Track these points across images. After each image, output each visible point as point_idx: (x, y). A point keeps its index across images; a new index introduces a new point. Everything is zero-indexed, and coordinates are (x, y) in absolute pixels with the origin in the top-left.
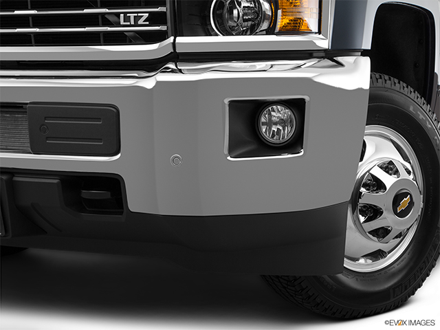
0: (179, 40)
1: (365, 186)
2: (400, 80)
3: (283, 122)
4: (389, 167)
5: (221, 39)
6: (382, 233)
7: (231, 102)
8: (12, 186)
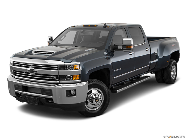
4: (95, 95)
7: (66, 90)
8: (39, 99)
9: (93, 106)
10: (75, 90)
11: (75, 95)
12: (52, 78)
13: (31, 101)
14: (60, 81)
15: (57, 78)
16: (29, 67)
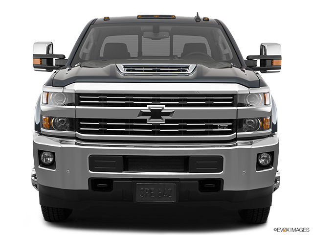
8: (180, 184)
10: (271, 153)
11: (269, 165)
12: (216, 127)
13: (152, 194)
14: (238, 134)
15: (229, 127)
16: (145, 105)
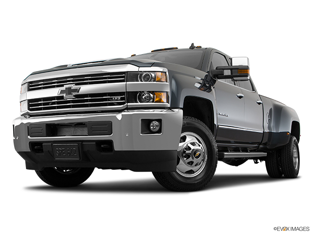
0: (128, 104)
1: (185, 149)
2: (198, 119)
3: (157, 126)
4: (193, 144)
5: (139, 104)
6: (191, 163)
7: (142, 120)
8: (82, 145)
9: (189, 168)
10: (160, 121)
11: (159, 131)
13: (64, 153)
15: (121, 99)
16: (62, 86)
